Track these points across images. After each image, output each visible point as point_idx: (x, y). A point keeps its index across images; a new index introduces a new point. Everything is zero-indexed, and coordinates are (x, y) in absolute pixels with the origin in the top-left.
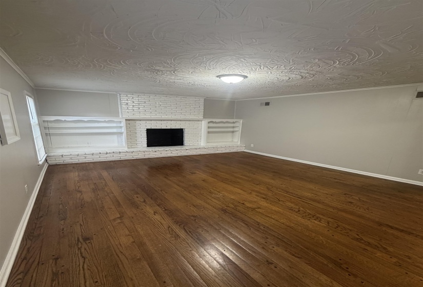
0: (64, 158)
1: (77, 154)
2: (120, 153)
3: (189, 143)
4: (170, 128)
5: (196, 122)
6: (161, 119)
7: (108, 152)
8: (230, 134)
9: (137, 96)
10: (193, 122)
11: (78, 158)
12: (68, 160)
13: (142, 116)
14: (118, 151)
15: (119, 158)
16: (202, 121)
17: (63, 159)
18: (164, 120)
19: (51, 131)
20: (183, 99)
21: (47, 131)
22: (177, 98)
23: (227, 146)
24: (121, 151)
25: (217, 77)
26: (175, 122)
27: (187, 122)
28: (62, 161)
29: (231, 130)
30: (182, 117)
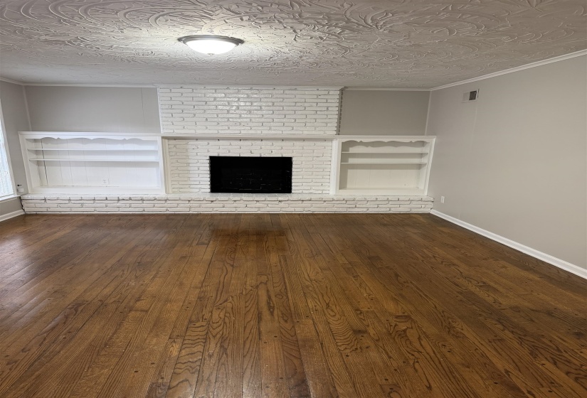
0: (49, 204)
1: (68, 197)
2: (143, 200)
3: (302, 188)
4: (258, 156)
5: (318, 143)
6: (240, 136)
7: (120, 198)
8: (413, 172)
9: (191, 90)
10: (312, 143)
11: (70, 205)
12: (53, 208)
13: (200, 131)
14: (139, 197)
15: (142, 209)
16: (331, 140)
17: (46, 205)
18: (246, 139)
19: (47, 158)
20: (287, 92)
21: (41, 158)
22: (274, 92)
23: (379, 198)
24: (144, 197)
25: (180, 40)
26: (270, 143)
27: (297, 143)
28: (45, 210)
29: (416, 161)
30: (287, 132)
